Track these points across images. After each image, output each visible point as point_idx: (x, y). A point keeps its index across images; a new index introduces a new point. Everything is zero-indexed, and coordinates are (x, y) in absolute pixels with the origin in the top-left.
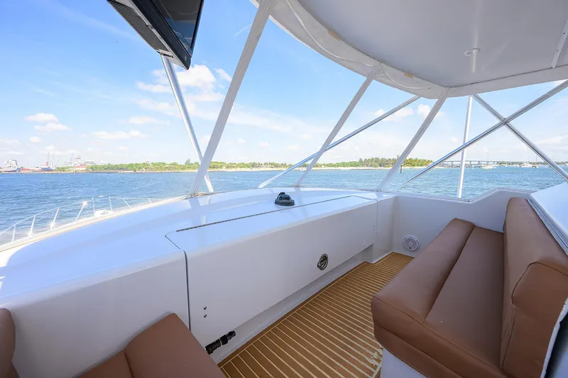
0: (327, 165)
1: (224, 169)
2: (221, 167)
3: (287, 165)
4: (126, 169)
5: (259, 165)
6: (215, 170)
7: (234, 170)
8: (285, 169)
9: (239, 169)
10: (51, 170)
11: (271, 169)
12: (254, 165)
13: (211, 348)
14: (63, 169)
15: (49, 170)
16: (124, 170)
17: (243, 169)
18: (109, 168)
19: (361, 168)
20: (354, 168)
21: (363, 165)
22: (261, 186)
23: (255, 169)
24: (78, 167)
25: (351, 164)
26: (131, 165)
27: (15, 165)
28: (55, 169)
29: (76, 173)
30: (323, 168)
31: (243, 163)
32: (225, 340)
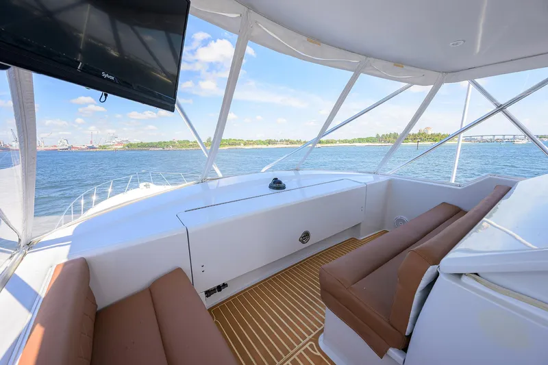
0: (343, 142)
1: (242, 146)
2: (239, 144)
3: (303, 141)
4: (156, 147)
5: (274, 142)
6: (234, 147)
7: (250, 147)
8: (300, 146)
9: (256, 146)
10: (96, 148)
11: (286, 146)
12: (270, 142)
13: (209, 293)
14: (104, 147)
15: (93, 148)
16: (154, 147)
17: (259, 146)
18: (143, 146)
19: (378, 144)
20: (370, 144)
21: (380, 141)
22: (264, 170)
23: (270, 146)
24: (116, 145)
25: (368, 140)
26: (160, 143)
27: (66, 144)
28: (97, 146)
29: (116, 150)
30: (338, 144)
31: (260, 141)
32: (219, 288)
